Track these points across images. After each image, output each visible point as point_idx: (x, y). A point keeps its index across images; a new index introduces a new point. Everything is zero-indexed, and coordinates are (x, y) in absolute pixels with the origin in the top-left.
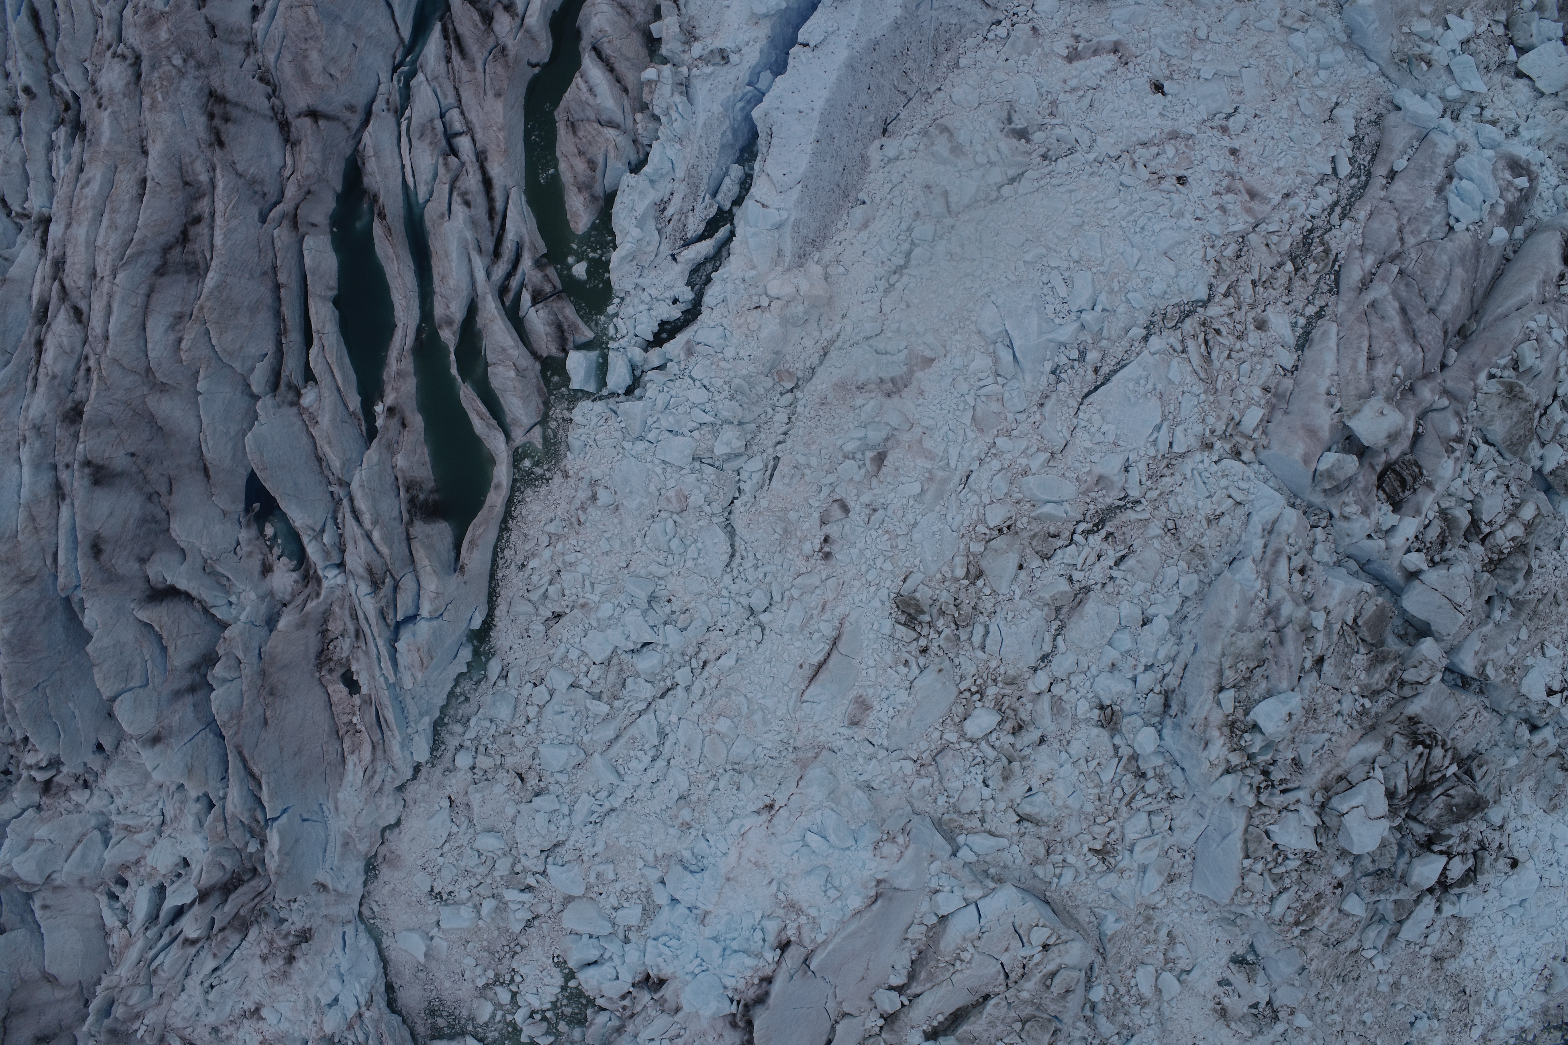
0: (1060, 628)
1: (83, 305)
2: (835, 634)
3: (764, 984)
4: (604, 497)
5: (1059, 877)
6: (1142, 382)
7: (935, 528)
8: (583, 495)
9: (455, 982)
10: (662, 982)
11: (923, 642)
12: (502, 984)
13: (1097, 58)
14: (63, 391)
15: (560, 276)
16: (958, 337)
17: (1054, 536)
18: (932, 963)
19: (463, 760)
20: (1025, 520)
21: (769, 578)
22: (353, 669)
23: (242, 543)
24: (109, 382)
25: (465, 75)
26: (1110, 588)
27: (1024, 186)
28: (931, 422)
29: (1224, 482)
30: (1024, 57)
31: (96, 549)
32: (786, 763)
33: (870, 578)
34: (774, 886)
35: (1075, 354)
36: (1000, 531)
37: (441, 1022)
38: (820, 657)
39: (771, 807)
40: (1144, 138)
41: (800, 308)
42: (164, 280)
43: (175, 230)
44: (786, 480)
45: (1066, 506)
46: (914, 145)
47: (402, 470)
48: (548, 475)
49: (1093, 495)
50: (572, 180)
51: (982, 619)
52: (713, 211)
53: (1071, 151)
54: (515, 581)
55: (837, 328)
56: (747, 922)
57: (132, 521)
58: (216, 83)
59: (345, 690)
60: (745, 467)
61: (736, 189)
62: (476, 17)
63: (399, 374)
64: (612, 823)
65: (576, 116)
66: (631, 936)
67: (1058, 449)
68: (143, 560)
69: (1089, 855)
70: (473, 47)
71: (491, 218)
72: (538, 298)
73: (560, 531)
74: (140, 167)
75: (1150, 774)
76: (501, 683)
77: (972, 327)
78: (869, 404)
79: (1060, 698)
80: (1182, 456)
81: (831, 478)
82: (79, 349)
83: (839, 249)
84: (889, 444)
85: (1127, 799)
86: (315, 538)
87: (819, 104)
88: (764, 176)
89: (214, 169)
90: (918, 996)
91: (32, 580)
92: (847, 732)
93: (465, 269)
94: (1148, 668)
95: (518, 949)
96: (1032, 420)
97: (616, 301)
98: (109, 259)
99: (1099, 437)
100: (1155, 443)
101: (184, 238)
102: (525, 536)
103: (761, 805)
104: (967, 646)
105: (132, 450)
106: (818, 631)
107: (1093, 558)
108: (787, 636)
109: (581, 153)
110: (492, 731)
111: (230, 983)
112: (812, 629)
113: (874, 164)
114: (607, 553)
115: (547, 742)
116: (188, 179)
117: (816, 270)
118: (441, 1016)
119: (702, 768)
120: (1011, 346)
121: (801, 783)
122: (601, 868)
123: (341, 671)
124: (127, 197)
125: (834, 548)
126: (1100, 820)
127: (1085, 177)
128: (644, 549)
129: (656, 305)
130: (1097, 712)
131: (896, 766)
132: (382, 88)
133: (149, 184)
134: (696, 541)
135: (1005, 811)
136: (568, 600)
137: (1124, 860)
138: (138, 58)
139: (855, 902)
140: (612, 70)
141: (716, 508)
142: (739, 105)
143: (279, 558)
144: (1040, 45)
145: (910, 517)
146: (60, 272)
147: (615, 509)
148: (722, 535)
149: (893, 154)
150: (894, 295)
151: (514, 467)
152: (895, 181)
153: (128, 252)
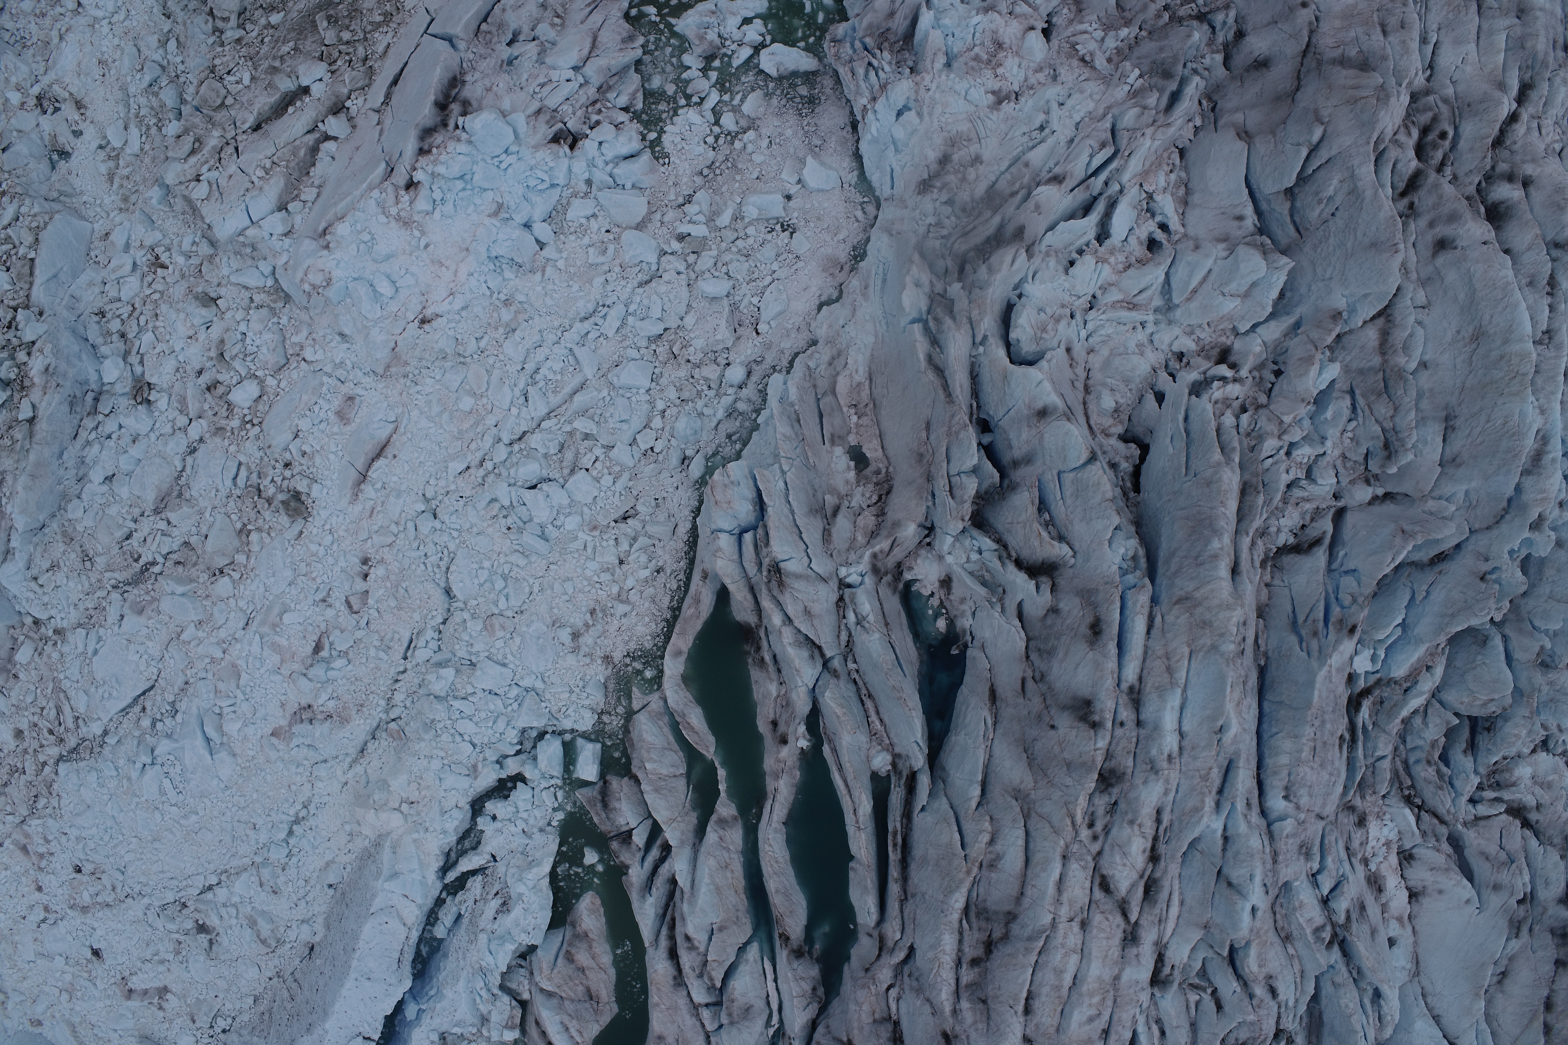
0: (179, 477)
1: (1098, 894)
2: (363, 486)
3: (426, 147)
4: (565, 635)
5: (194, 243)
6: (106, 695)
7: (272, 579)
8: (587, 640)
9: (781, 135)
10: (556, 139)
11: (288, 473)
12: (729, 133)
13: (144, 987)
14: (1122, 806)
16: (251, 753)
17: (179, 563)
18: (292, 164)
19: (736, 374)
20: (201, 580)
21: (415, 545)
22: (852, 474)
23: (969, 614)
24: (1064, 810)
26: (136, 512)
27: (200, 883)
28: (272, 678)
29: (46, 599)
31: (1096, 629)
32: (414, 362)
33: (330, 538)
34: (423, 243)
35: (159, 725)
36: (221, 572)
37: (803, 91)
38: (376, 465)
39: (423, 321)
40: (107, 911)
41: (376, 797)
42: (1007, 907)
43: (999, 955)
44: (397, 636)
45: (169, 590)
46: (289, 932)
47: (771, 680)
48: (628, 660)
49: (148, 598)
50: (594, 944)
51: (238, 492)
52: (459, 897)
53: (163, 908)
54: (667, 557)
55: (350, 775)
56: (449, 207)
57: (1061, 655)
59: (864, 450)
60: (431, 653)
61: (440, 915)
63: (777, 777)
64: (584, 306)
65: (587, 1005)
66: (583, 187)
67: (174, 643)
68: (1054, 610)
69: (167, 262)
71: (673, 920)
72: (626, 837)
73: (616, 603)
74: (1032, 1027)
75: (115, 337)
76: (689, 453)
77: (240, 761)
78: (323, 701)
79: (181, 412)
80: (80, 625)
81: (359, 634)
82: (1105, 850)
83: (350, 847)
84: (309, 661)
85: (136, 314)
86: (864, 618)
87: (349, 983)
88: (409, 922)
89: (955, 1012)
90: (309, 132)
91: (1179, 601)
92: (359, 391)
93: (698, 874)
94: (109, 437)
95: (706, 172)
96: (194, 671)
97: (555, 823)
98: (1060, 940)
99: (142, 649)
100: (99, 639)
101: (989, 946)
102: (654, 603)
103: (434, 323)
104: (253, 467)
105: (1052, 732)
106: (377, 491)
107: (149, 540)
108: (403, 487)
109: (582, 970)
110: (700, 404)
111: (1019, 133)
112: (383, 492)
113: (320, 920)
114: (568, 579)
115: (642, 391)
116: (981, 1006)
117: (368, 831)
118: (801, 97)
119: (491, 360)
120: (208, 740)
121: (392, 344)
122: (601, 259)
123: (868, 471)
124: (1043, 999)
125: (358, 568)
126: (156, 296)
127: (151, 884)
128: (531, 581)
129: (511, 816)
130: (151, 398)
131: (319, 356)
133: (1020, 1008)
134: (481, 585)
135: (228, 309)
136: (610, 535)
137: (142, 258)
139: (342, 229)
141: (457, 617)
142: (432, 993)
143: (932, 595)
144: (189, 1005)
145: (294, 592)
146: (1129, 929)
147: (556, 623)
148: (456, 590)
149: (305, 927)
150: (302, 798)
151: (662, 671)
152: (303, 903)
153: (1041, 943)
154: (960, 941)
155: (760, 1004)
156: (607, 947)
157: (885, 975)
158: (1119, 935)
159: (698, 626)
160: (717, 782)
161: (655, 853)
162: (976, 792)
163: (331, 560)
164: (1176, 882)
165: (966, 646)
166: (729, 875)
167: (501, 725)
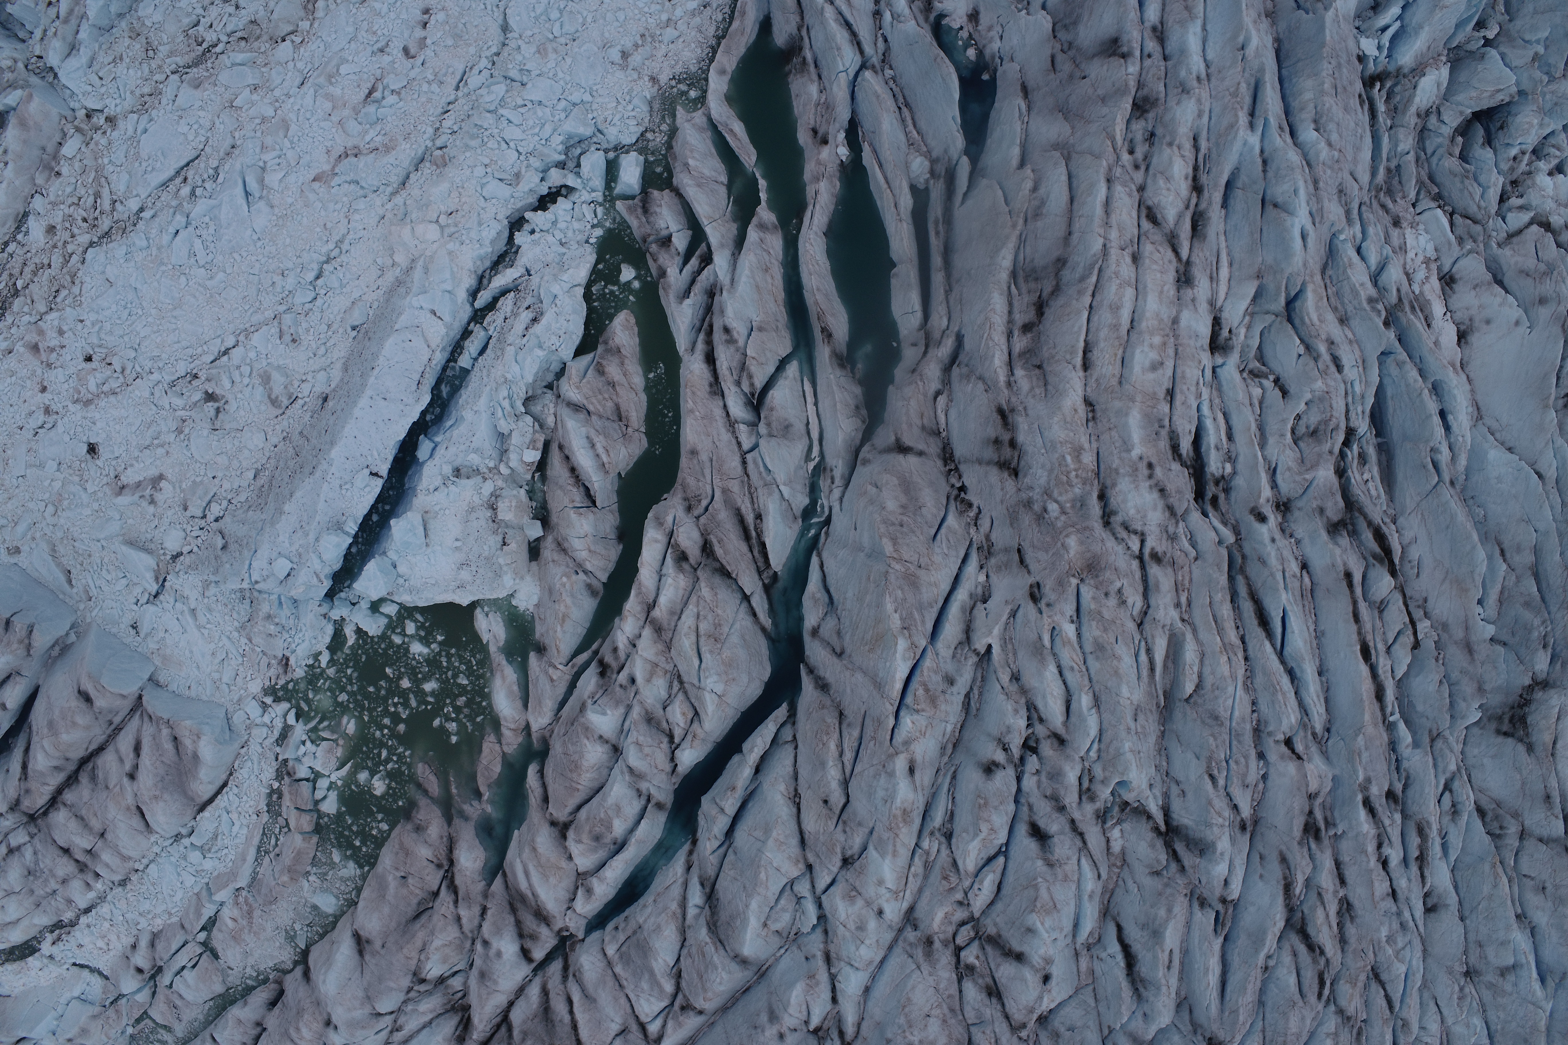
1: (1146, 225)
4: (614, 55)
6: (149, 170)
7: (334, 38)
8: (636, 59)
13: (138, 478)
14: (1159, 130)
15: (648, 269)
16: (290, 200)
17: (243, 38)
20: (263, 48)
23: (997, 38)
24: (1104, 135)
25: (735, 487)
26: (207, 1)
27: (215, 347)
28: (322, 124)
29: (103, 90)
30: (198, 479)
35: (199, 192)
36: (284, 39)
40: (112, 398)
41: (414, 216)
42: (1055, 254)
43: (1050, 314)
44: (450, 71)
46: (303, 386)
47: (812, 81)
48: (673, 83)
49: (206, 75)
50: (627, 361)
52: (488, 319)
53: (172, 384)
55: (389, 206)
57: (1085, 18)
58: (1010, 484)
62: (719, 551)
63: (817, 179)
65: (616, 425)
67: (227, 112)
70: (724, 515)
71: (711, 326)
72: (666, 241)
73: (664, 31)
74: (1092, 382)
77: (276, 211)
78: (370, 139)
80: (133, 111)
82: (1149, 181)
83: (380, 282)
84: (361, 105)
86: (900, 16)
88: (433, 346)
89: (1009, 384)
93: (738, 271)
96: (243, 133)
97: (593, 240)
98: (1113, 267)
99: (193, 123)
100: (150, 120)
102: (700, 31)
105: (1085, 81)
109: (612, 384)
113: (339, 365)
114: (620, 9)
116: (1037, 371)
117: (401, 259)
120: (247, 194)
124: (1102, 345)
125: (419, 18)
127: (164, 356)
128: (585, 14)
129: (548, 226)
132: (837, 493)
133: (1078, 360)
134: (536, 18)
138: (1107, 520)
140: (573, 470)
141: (513, 44)
142: (450, 423)
143: (961, 28)
144: (182, 491)
145: (353, 45)
146: (1182, 269)
147: (606, 46)
148: (512, 22)
149: (322, 376)
150: (336, 237)
151: (706, 91)
152: (322, 350)
153: (1094, 279)
154: (1010, 312)
155: (800, 427)
156: (639, 370)
157: (932, 371)
158: (1171, 276)
159: (742, 50)
160: (758, 191)
161: (694, 262)
162: (1016, 151)
163: (392, 15)
164: (1222, 238)
165: (995, 71)
166: (770, 280)
167: (548, 129)
